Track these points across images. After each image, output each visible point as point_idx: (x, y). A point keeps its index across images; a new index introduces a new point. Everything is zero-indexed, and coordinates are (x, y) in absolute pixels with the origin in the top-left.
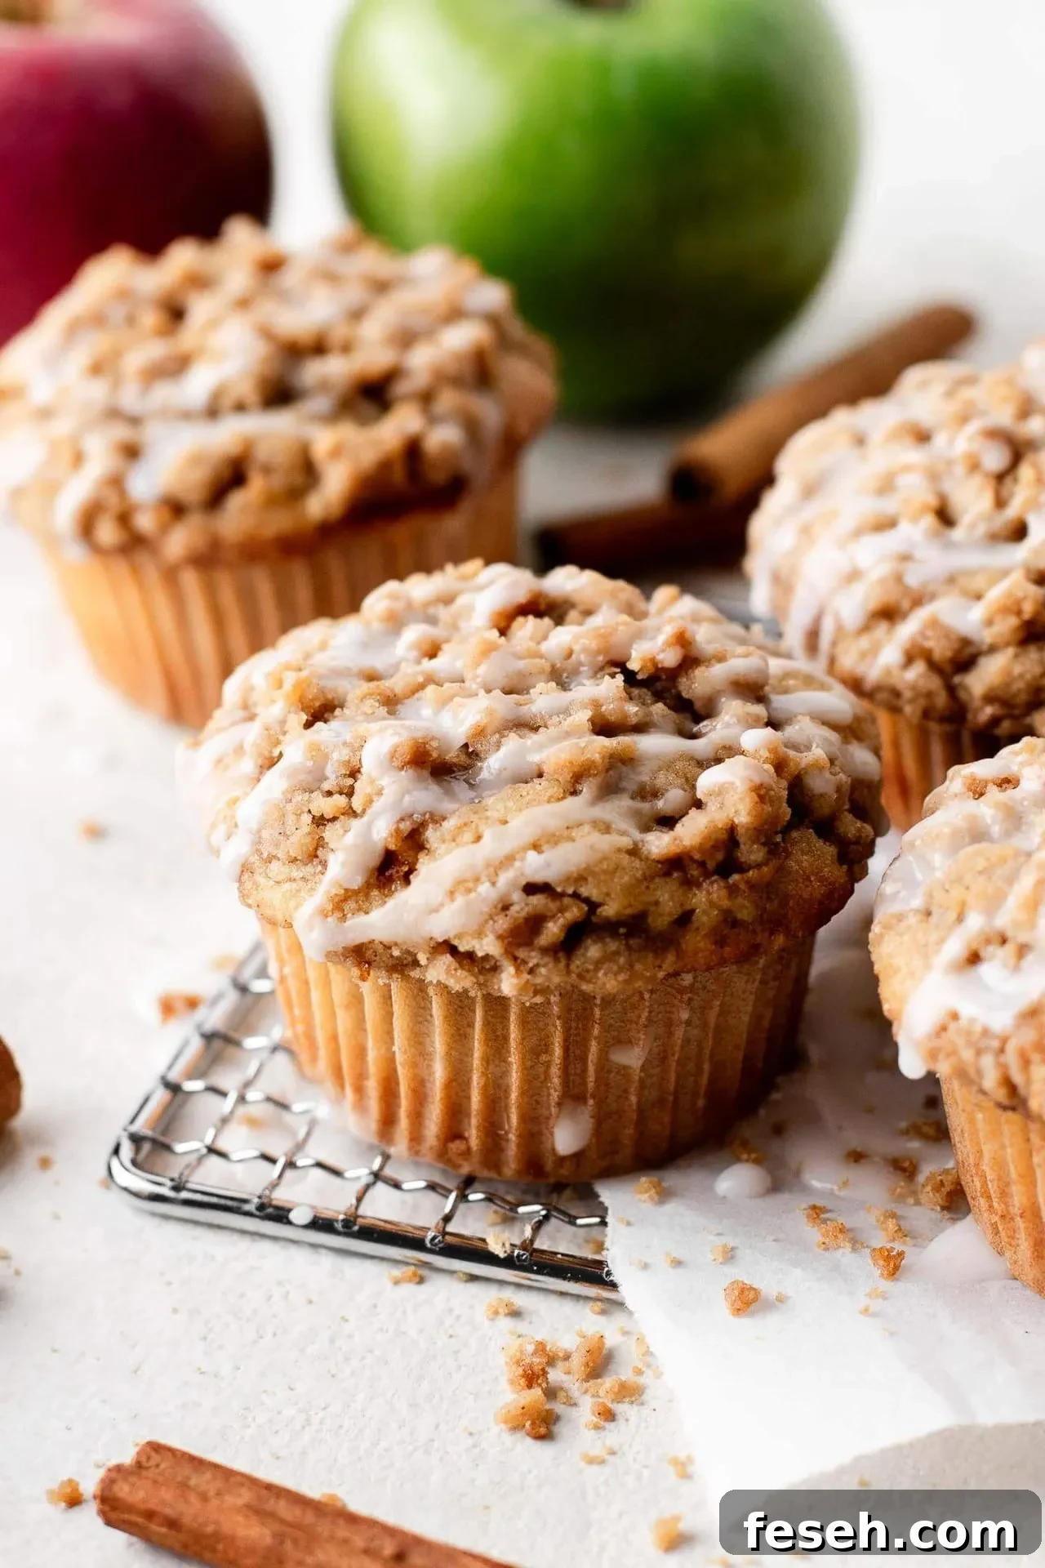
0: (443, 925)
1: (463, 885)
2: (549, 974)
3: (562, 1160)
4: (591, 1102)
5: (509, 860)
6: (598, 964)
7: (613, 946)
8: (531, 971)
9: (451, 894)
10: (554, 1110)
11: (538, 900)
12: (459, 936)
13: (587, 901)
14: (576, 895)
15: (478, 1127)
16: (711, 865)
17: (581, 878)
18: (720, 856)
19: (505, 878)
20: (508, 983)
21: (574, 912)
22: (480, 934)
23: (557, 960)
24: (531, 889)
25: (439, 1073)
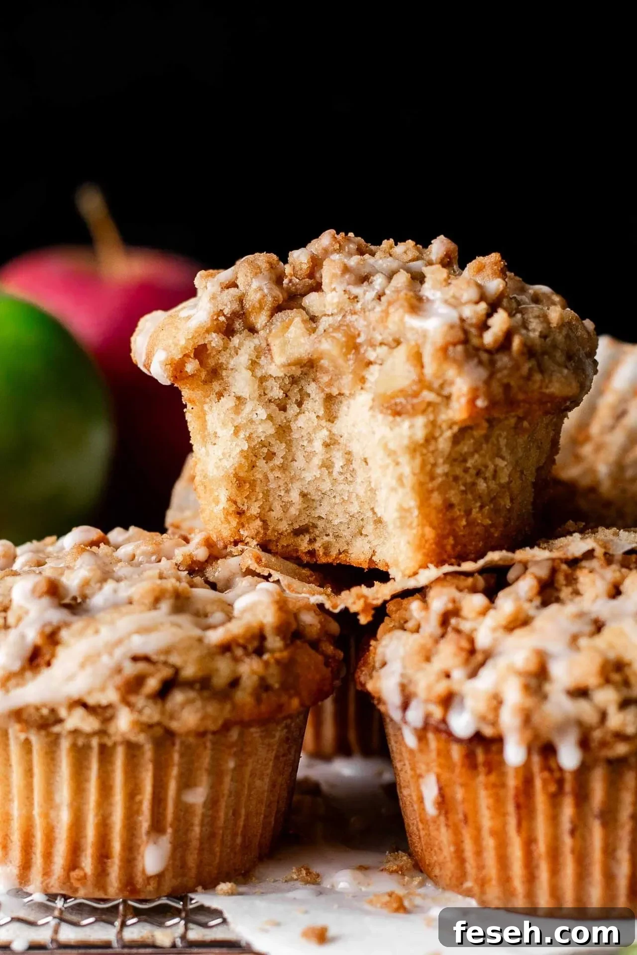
0: (78, 687)
1: (89, 660)
2: (151, 713)
3: (149, 879)
4: (170, 830)
5: (119, 642)
6: (183, 706)
7: (192, 694)
8: (140, 712)
9: (82, 666)
10: (144, 838)
11: (141, 666)
12: (90, 693)
13: (173, 666)
14: (165, 663)
15: (92, 856)
16: (250, 648)
17: (168, 651)
18: (256, 644)
19: (119, 652)
20: (124, 722)
21: (166, 673)
22: (103, 689)
23: (155, 703)
24: (135, 659)
25: (64, 817)
